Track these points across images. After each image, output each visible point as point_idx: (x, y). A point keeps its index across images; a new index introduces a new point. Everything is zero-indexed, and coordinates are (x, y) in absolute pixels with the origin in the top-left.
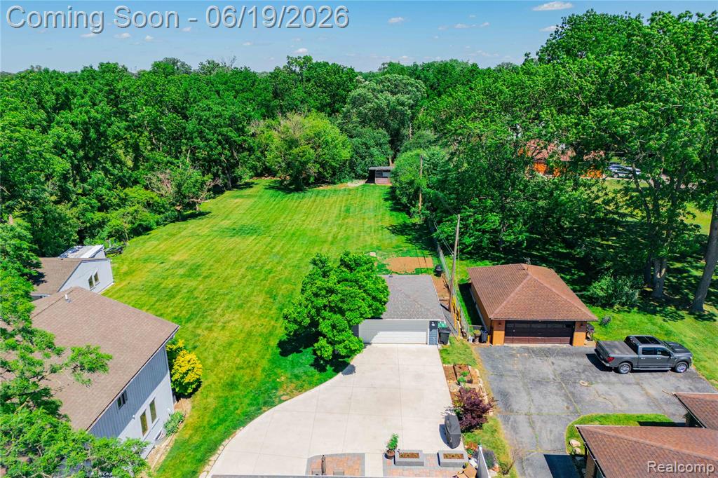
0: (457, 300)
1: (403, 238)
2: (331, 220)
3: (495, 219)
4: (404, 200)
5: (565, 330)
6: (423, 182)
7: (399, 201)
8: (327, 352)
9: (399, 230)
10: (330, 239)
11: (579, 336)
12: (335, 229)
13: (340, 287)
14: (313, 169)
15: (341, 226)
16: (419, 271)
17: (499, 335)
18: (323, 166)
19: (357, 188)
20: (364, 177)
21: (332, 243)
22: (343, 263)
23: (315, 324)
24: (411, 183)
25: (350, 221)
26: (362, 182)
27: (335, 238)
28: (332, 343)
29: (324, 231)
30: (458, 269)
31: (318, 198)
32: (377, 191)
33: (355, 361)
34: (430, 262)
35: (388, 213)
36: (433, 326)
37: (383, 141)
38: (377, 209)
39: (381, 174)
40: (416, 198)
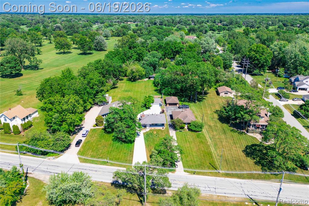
0: (164, 102)
1: (156, 92)
2: (143, 89)
3: (170, 90)
4: (157, 85)
5: (176, 104)
6: (160, 82)
7: (156, 84)
8: (148, 107)
9: (156, 90)
10: (144, 92)
11: (178, 105)
12: (144, 91)
13: (149, 99)
14: (138, 77)
15: (145, 90)
16: (159, 98)
17: (168, 105)
18: (139, 76)
19: (147, 81)
20: (148, 78)
21: (144, 93)
22: (149, 97)
23: (146, 104)
24: (158, 82)
25: (146, 89)
26: (148, 79)
27: (145, 92)
28: (148, 106)
29: (142, 91)
30: (164, 97)
31: (139, 83)
32: (151, 82)
33: (151, 108)
34: (160, 96)
35: (154, 87)
36: (160, 104)
37: (152, 70)
38: (151, 86)
39: (152, 77)
40: (159, 85)
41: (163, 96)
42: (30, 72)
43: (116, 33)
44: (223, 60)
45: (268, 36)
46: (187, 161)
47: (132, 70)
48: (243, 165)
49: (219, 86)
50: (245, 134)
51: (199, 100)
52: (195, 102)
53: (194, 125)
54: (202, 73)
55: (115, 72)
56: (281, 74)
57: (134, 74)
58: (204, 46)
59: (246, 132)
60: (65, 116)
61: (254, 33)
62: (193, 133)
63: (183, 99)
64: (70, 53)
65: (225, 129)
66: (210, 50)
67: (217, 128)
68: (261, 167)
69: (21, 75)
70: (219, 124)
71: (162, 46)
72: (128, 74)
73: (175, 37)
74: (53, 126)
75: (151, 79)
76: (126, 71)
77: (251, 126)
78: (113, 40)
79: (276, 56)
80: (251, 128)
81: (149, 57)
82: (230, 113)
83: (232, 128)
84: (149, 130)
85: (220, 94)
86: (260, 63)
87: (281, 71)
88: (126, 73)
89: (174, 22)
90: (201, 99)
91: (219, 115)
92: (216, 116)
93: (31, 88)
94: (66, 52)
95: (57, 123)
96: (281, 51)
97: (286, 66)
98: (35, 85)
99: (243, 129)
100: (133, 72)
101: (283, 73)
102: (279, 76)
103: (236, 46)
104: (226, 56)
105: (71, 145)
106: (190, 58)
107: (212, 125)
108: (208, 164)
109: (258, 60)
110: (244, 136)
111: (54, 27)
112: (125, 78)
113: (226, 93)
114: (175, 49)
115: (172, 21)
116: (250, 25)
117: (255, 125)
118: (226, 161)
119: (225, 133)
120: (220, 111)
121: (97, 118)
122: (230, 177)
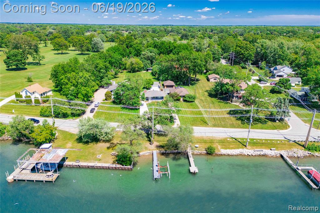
0: (162, 85)
1: (155, 79)
4: (154, 74)
5: (172, 86)
6: (157, 71)
8: (148, 88)
11: (174, 87)
14: (136, 69)
17: (165, 87)
18: (138, 68)
24: (155, 71)
26: (146, 71)
32: (149, 73)
33: (151, 89)
34: (159, 82)
35: (152, 76)
36: (159, 86)
37: (149, 63)
38: (150, 76)
39: (149, 70)
40: (156, 74)
41: (161, 82)
42: (34, 67)
43: (110, 39)
44: (212, 54)
45: (253, 38)
46: (183, 119)
47: (131, 63)
48: (227, 120)
49: (209, 74)
50: (230, 103)
51: (192, 84)
52: (188, 85)
53: (188, 97)
54: (194, 59)
55: (116, 64)
56: (263, 67)
57: (134, 65)
58: (196, 46)
59: (230, 102)
60: (80, 89)
61: (241, 37)
62: (188, 103)
63: (178, 83)
64: (67, 53)
65: (213, 101)
66: (201, 50)
67: (207, 101)
68: (241, 121)
69: (26, 69)
70: (209, 99)
71: (158, 45)
72: (127, 66)
73: (168, 39)
74: (70, 97)
75: (149, 71)
76: (126, 64)
77: (235, 98)
78: (108, 45)
79: (259, 52)
80: (234, 99)
81: (147, 52)
82: (218, 87)
83: (219, 101)
84: (151, 102)
85: (210, 80)
86: (244, 57)
87: (263, 64)
88: (126, 66)
89: (167, 30)
90: (193, 84)
91: (209, 93)
92: (206, 94)
93: (39, 78)
94: (64, 53)
95: (73, 94)
96: (263, 47)
97: (267, 59)
98: (41, 76)
99: (228, 101)
100: (133, 64)
101: (265, 65)
102: (261, 69)
103: (224, 46)
104: (214, 51)
105: (86, 112)
106: (184, 49)
107: (203, 99)
108: (200, 120)
109: (242, 54)
110: (229, 104)
111: (47, 33)
112: (125, 71)
113: (215, 79)
114: (170, 48)
115: (164, 30)
116: (240, 34)
117: (237, 96)
118: (214, 119)
119: (213, 103)
120: (210, 90)
121: (106, 93)
122: (216, 127)
